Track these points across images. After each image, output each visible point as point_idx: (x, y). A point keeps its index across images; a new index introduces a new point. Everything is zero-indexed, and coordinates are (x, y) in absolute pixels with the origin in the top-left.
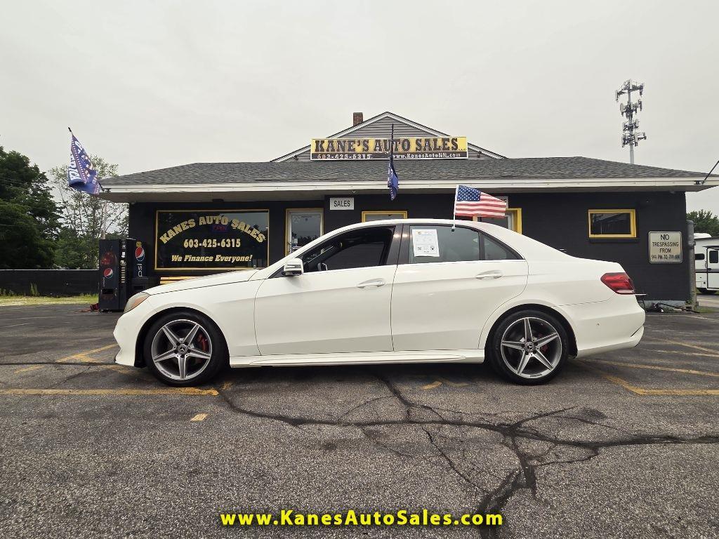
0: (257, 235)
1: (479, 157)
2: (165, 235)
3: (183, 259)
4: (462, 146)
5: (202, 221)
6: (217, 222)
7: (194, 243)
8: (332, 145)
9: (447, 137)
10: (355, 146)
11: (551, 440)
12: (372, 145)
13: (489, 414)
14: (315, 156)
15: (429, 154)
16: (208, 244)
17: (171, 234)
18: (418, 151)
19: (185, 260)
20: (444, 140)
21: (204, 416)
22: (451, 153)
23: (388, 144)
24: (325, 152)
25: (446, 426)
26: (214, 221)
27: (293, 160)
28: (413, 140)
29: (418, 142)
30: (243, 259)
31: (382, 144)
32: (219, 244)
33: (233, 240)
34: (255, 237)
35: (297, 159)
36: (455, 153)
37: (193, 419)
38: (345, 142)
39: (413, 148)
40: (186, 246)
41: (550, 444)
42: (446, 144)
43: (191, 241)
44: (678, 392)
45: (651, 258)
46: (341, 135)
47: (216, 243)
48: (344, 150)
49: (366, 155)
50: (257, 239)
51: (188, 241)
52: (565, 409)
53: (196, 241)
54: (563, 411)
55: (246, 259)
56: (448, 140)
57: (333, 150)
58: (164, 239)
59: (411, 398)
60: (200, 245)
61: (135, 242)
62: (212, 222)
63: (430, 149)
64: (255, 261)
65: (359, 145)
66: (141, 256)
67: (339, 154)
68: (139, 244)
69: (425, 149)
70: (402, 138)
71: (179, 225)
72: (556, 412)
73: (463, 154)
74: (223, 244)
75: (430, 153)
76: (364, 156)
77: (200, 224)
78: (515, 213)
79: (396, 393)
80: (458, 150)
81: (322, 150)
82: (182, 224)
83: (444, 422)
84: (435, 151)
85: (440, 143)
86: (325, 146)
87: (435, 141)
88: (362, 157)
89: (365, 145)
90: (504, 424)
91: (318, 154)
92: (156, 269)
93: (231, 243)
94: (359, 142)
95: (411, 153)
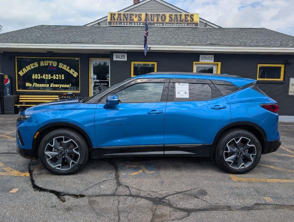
0: (73, 73)
1: (205, 26)
2: (21, 71)
3: (32, 86)
4: (196, 20)
5: (42, 64)
6: (51, 65)
7: (38, 76)
8: (120, 17)
9: (187, 13)
10: (134, 17)
11: (173, 207)
12: (143, 17)
13: (154, 192)
14: (110, 23)
15: (176, 24)
16: (46, 77)
17: (25, 71)
18: (170, 22)
19: (33, 86)
20: (185, 15)
21: (17, 190)
22: (189, 23)
23: (153, 17)
24: (116, 21)
25: (130, 198)
26: (49, 64)
27: (97, 25)
28: (167, 15)
29: (170, 16)
30: (65, 86)
31: (150, 16)
32: (52, 77)
33: (60, 75)
34: (72, 73)
35: (100, 25)
36: (192, 24)
37: (11, 192)
38: (127, 15)
39: (167, 20)
40: (33, 78)
41: (171, 209)
42: (187, 18)
43: (36, 75)
44: (254, 180)
45: (290, 92)
46: (125, 11)
47: (50, 77)
48: (127, 20)
49: (140, 23)
50: (74, 75)
51: (35, 75)
52: (191, 189)
53: (39, 75)
54: (190, 190)
55: (68, 86)
56: (188, 15)
57: (121, 20)
58: (21, 73)
59: (122, 180)
60: (41, 77)
61: (4, 75)
62: (47, 65)
63: (177, 21)
64: (72, 87)
65: (136, 17)
66: (8, 83)
67: (124, 22)
68: (6, 77)
69: (174, 21)
70: (161, 14)
71: (29, 66)
72: (186, 191)
73: (196, 24)
74: (54, 77)
75: (178, 23)
76: (139, 24)
77: (41, 65)
78: (217, 64)
79: (117, 177)
80: (193, 22)
81: (114, 19)
82: (31, 65)
83: (131, 195)
84: (180, 22)
85: (183, 17)
86: (116, 17)
87: (181, 15)
88: (137, 25)
89: (139, 17)
90: (157, 198)
91: (112, 22)
92: (17, 90)
93: (59, 77)
94: (136, 15)
95: (166, 23)
